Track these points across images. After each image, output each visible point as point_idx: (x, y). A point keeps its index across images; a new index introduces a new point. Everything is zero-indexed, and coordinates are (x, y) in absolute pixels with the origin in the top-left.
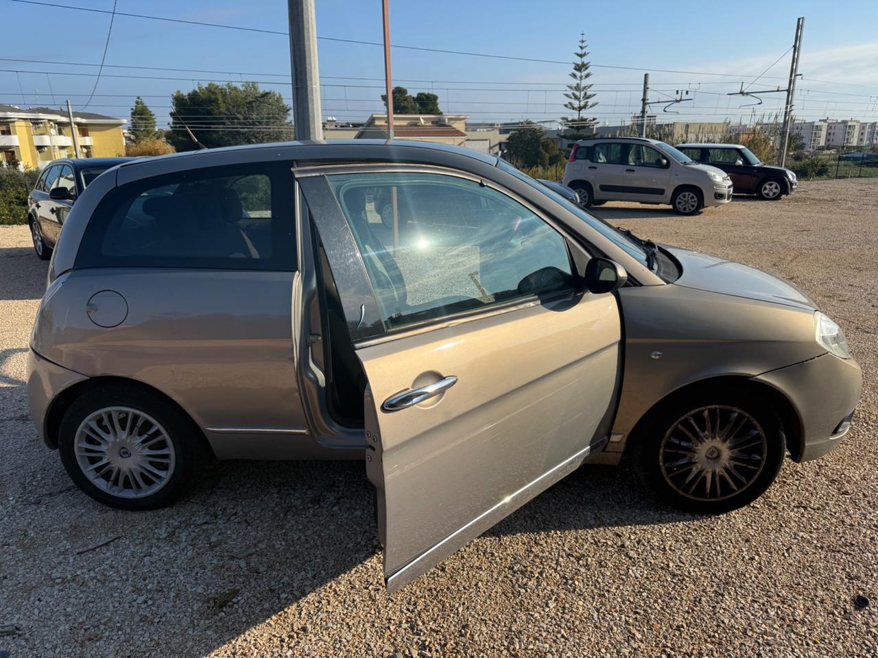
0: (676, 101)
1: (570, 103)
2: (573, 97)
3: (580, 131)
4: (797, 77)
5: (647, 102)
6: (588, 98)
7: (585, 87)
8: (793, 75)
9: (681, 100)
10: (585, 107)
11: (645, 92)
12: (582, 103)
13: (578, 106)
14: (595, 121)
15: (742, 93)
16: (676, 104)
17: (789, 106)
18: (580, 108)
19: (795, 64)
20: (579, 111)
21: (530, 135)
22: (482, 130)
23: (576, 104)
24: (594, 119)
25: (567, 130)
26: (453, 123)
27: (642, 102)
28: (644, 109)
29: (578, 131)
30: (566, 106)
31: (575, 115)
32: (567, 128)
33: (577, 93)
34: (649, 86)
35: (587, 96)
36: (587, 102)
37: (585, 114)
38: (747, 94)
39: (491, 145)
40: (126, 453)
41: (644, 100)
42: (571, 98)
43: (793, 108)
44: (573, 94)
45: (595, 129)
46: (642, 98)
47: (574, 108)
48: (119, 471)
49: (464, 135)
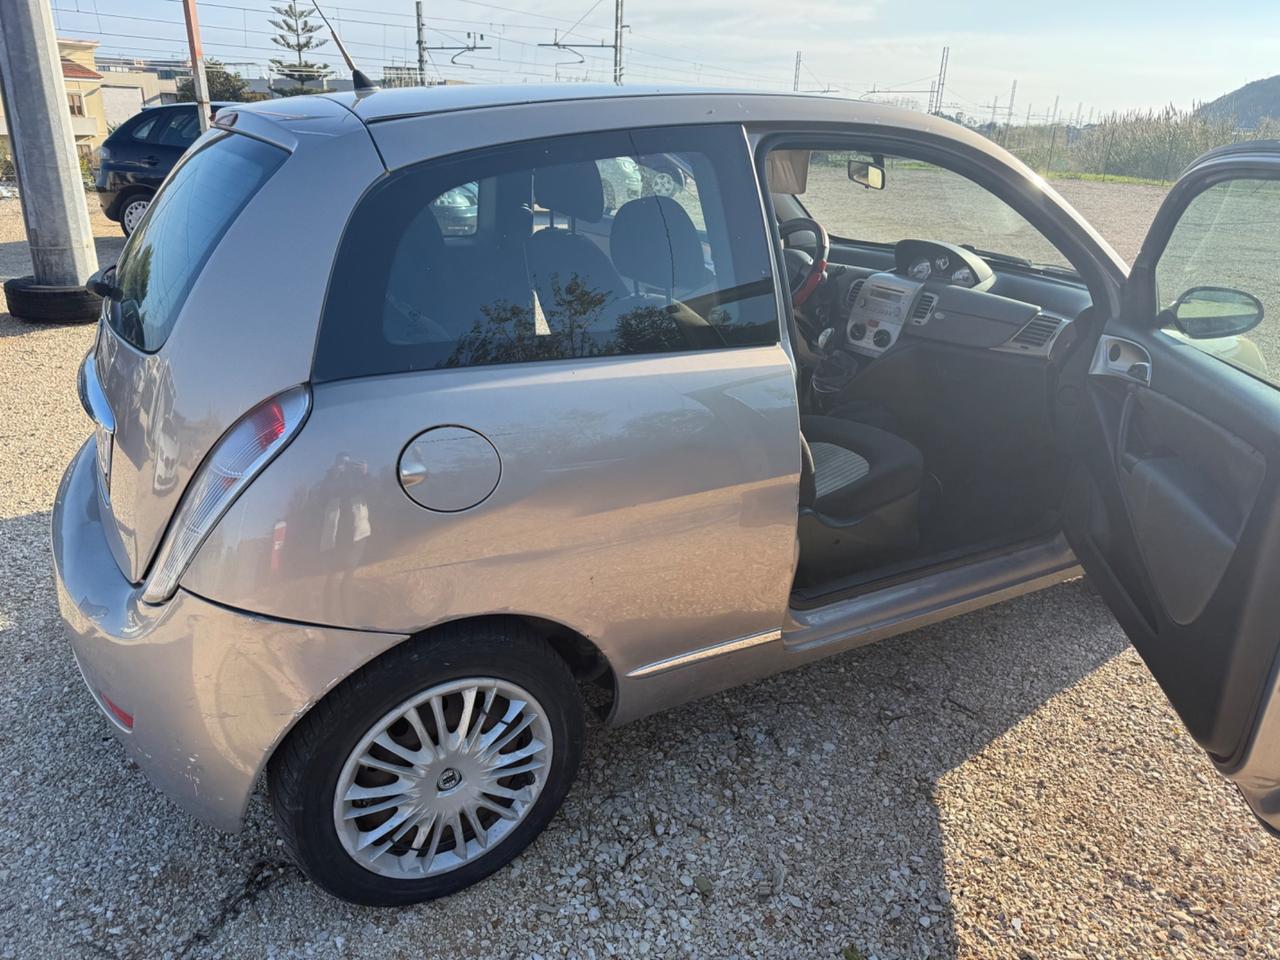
0: (469, 49)
1: (282, 37)
2: (286, 28)
3: (306, 83)
4: (624, 29)
5: (424, 45)
6: (310, 31)
7: (303, 13)
8: (619, 26)
9: (475, 48)
10: (307, 45)
11: (419, 30)
12: (303, 40)
13: (296, 43)
14: (328, 70)
15: (556, 44)
16: (468, 53)
17: (618, 69)
18: (300, 48)
19: (619, 11)
20: (299, 51)
21: (221, 84)
22: (119, 69)
23: (293, 40)
24: (325, 66)
25: (279, 80)
26: (69, 54)
27: (417, 46)
28: (421, 56)
29: (303, 84)
30: (275, 40)
31: (291, 58)
32: (279, 77)
33: (292, 22)
34: (424, 20)
35: (308, 28)
36: (311, 38)
37: (308, 56)
38: (564, 46)
39: (146, 99)
40: (452, 778)
41: (420, 42)
42: (282, 28)
43: (623, 71)
44: (284, 21)
45: (325, 83)
46: (416, 39)
47: (289, 46)
48: (463, 816)
49: (100, 77)
